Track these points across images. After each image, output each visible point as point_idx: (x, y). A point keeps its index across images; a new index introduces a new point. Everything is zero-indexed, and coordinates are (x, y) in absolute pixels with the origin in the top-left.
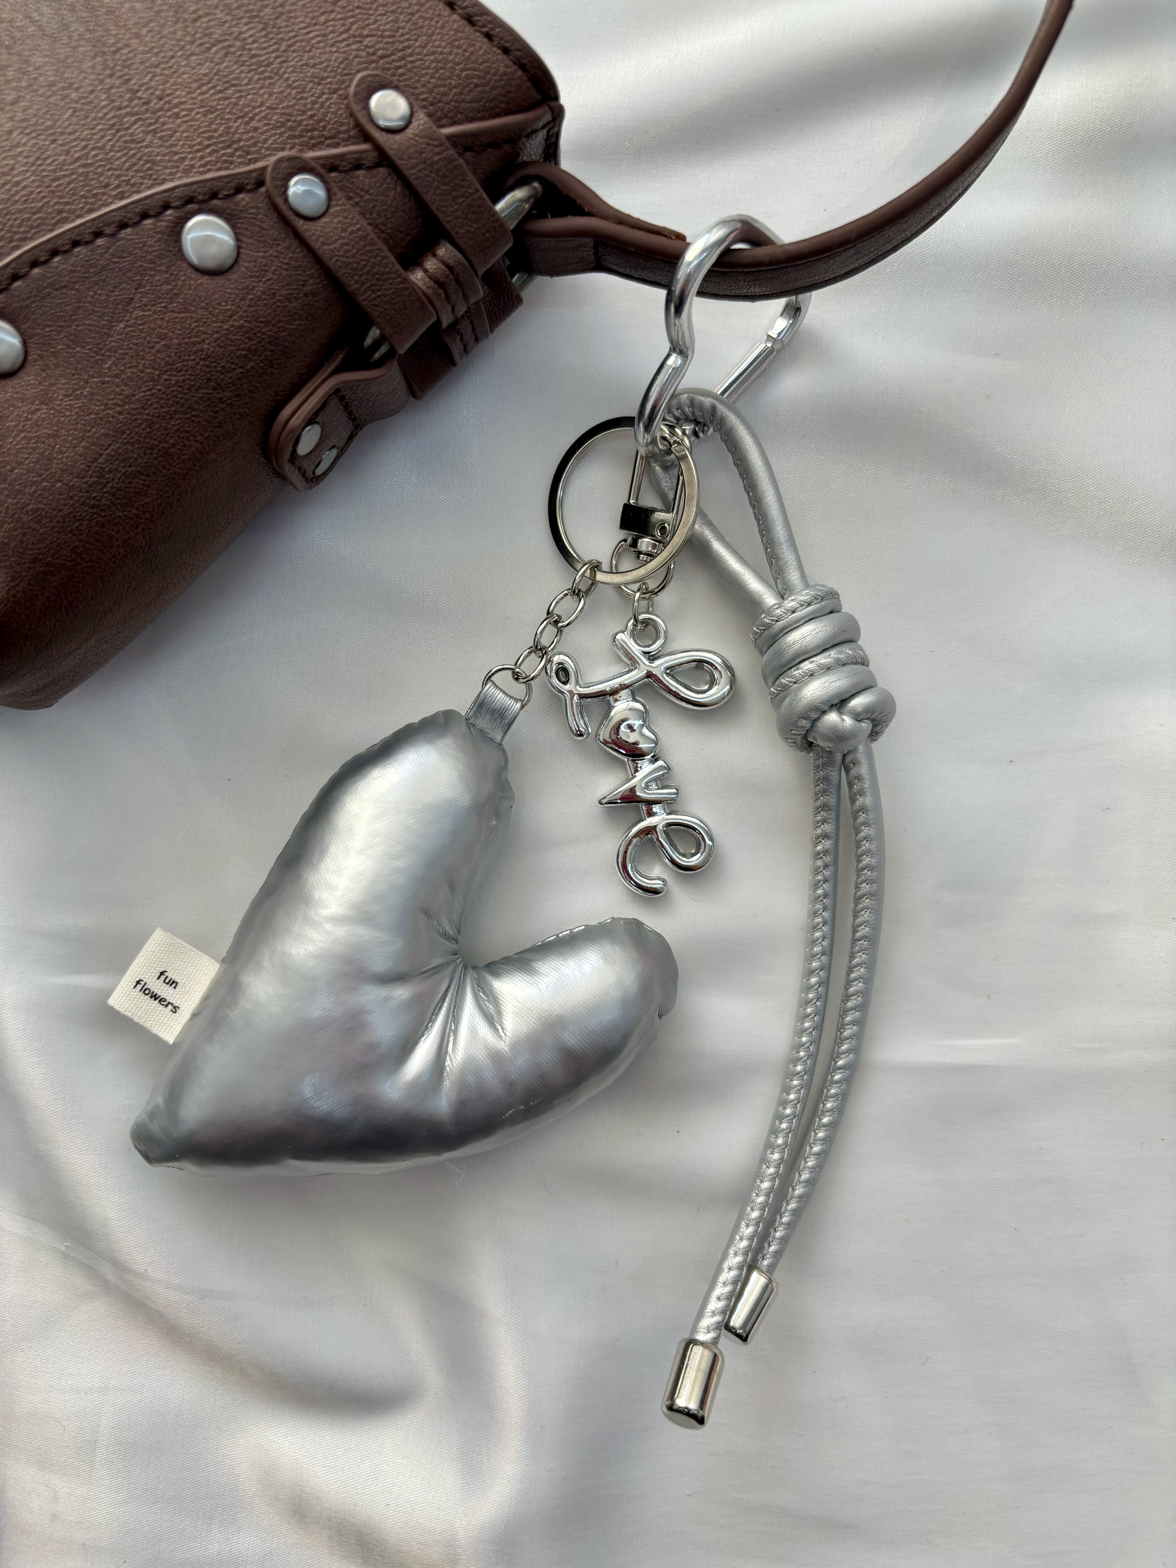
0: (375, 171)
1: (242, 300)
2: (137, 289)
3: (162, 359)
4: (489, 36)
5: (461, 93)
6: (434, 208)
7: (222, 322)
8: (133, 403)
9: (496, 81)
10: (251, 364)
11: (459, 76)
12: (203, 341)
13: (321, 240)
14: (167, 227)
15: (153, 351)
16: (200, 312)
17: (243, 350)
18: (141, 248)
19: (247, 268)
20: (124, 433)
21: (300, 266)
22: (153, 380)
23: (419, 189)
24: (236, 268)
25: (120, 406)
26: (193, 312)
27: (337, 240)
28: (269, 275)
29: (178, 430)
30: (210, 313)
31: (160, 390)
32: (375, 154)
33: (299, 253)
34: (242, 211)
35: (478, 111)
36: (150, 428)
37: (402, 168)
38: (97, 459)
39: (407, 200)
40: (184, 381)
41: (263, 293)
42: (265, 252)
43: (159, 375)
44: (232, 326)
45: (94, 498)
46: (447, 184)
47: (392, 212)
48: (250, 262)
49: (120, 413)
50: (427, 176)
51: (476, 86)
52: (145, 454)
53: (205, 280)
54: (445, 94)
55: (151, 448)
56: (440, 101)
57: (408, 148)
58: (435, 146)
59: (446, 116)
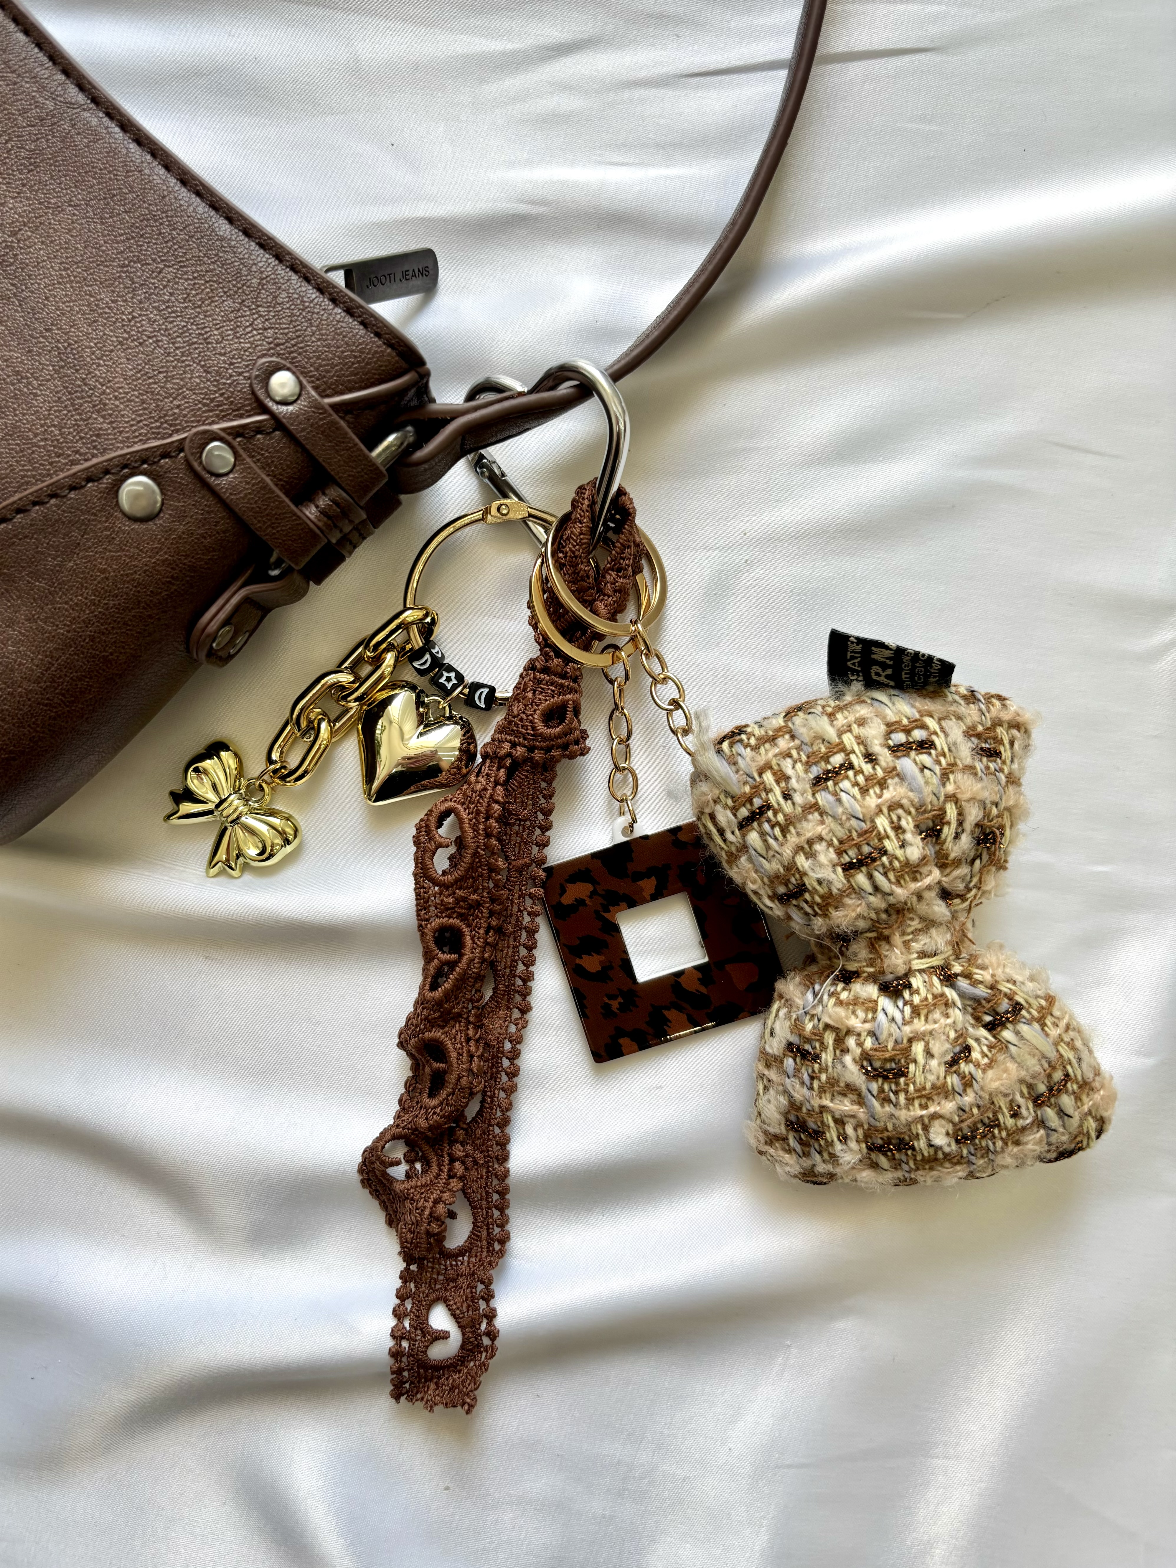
0: (273, 435)
1: (166, 539)
2: (82, 536)
3: (103, 588)
4: (363, 324)
5: (342, 369)
6: (321, 460)
7: (150, 557)
8: (79, 623)
9: (370, 358)
10: (175, 587)
11: (339, 357)
12: (135, 572)
13: (229, 491)
14: (107, 488)
15: (95, 582)
16: (132, 550)
17: (167, 577)
18: (86, 505)
19: (170, 515)
20: (71, 646)
21: (212, 511)
22: (94, 604)
23: (307, 447)
24: (162, 515)
25: (68, 626)
26: (128, 551)
27: (241, 491)
28: (189, 519)
29: (115, 642)
30: (141, 550)
31: (100, 612)
32: (272, 422)
33: (211, 501)
34: (166, 472)
35: (356, 383)
36: (92, 641)
37: (294, 432)
38: (49, 668)
39: (299, 455)
40: (119, 604)
41: (183, 533)
42: (184, 502)
43: (99, 601)
44: (158, 560)
45: (48, 699)
46: (330, 442)
47: (287, 466)
48: (172, 510)
49: (68, 632)
50: (314, 436)
51: (353, 363)
52: (88, 661)
53: (136, 526)
54: (328, 371)
55: (93, 657)
56: (325, 377)
57: (298, 416)
58: (321, 414)
59: (329, 388)
